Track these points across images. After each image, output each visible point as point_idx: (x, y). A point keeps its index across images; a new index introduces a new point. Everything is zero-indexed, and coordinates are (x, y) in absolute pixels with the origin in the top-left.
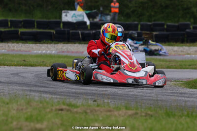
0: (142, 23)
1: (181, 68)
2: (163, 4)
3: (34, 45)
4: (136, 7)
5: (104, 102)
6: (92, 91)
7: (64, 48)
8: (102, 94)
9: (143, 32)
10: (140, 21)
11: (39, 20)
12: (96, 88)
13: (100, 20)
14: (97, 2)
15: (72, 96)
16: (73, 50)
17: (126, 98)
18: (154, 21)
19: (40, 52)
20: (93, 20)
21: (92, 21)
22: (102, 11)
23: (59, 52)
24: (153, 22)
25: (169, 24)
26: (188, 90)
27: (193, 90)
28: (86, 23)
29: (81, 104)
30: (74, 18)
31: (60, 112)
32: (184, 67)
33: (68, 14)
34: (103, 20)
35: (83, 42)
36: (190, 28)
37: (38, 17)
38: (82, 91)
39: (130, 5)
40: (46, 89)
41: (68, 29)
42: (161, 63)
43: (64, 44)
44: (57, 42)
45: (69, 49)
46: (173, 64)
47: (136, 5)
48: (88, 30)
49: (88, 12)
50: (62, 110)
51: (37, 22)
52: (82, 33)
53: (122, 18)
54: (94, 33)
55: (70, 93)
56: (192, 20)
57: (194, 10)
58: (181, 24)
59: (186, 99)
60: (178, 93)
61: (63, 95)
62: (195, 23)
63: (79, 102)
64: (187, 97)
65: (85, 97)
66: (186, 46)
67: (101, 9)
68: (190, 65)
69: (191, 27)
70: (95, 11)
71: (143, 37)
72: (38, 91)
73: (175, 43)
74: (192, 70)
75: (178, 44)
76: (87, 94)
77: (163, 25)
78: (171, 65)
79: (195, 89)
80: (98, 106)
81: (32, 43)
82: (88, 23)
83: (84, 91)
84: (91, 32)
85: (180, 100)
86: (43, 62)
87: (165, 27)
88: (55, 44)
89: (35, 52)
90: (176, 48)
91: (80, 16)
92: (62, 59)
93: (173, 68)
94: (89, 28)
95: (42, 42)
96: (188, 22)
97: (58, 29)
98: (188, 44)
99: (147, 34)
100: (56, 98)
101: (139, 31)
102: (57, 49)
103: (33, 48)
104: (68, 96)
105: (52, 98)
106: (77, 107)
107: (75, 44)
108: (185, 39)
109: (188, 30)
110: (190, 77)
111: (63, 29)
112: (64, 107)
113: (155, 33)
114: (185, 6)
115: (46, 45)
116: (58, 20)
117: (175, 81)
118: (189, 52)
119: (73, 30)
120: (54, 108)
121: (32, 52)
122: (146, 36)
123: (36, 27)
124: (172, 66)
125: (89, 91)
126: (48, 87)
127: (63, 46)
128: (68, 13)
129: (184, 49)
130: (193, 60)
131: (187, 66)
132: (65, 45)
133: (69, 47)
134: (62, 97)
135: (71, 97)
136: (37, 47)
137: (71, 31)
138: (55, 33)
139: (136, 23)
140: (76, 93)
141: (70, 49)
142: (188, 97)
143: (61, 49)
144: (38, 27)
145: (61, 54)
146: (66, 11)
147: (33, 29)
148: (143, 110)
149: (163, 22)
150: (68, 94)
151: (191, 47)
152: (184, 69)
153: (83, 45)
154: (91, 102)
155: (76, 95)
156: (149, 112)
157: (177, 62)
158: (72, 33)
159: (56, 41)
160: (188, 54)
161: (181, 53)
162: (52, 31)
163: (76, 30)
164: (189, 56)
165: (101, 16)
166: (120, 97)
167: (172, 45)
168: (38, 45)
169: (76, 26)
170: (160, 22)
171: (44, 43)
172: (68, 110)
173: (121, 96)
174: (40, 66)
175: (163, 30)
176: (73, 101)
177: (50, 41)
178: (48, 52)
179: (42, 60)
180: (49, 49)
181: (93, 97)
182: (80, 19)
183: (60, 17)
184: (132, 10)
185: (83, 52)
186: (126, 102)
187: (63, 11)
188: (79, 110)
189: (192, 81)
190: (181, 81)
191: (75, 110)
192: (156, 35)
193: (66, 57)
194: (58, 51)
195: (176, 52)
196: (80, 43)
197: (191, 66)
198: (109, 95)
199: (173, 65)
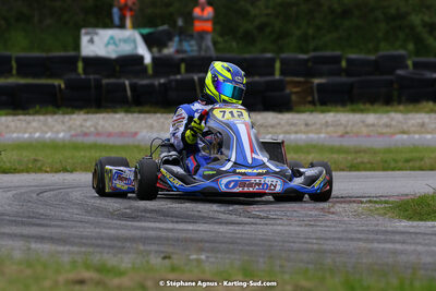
0: (283, 55)
1: (384, 169)
2: (336, 6)
3: (10, 118)
4: (267, 15)
5: (190, 260)
6: (160, 233)
7: (88, 124)
8: (186, 240)
9: (288, 79)
10: (280, 50)
11: (22, 54)
12: (170, 226)
13: (178, 52)
14: (168, 5)
15: (110, 247)
16: (110, 129)
17: (247, 248)
18: (315, 50)
19: (26, 136)
20: (160, 51)
21: (157, 55)
22: (181, 28)
23: (76, 135)
24: (312, 54)
25: (353, 56)
26: (403, 224)
27: (415, 223)
28: (141, 58)
29: (130, 265)
30: (111, 47)
31: (77, 287)
32: (393, 165)
33: (96, 38)
34: (185, 52)
35: (137, 109)
36: (407, 67)
37: (19, 47)
38: (134, 232)
39: (253, 11)
40: (43, 229)
41: (97, 76)
42: (335, 156)
43: (88, 113)
44: (69, 110)
45: (99, 128)
46: (366, 158)
47: (269, 11)
48: (149, 77)
49: (146, 31)
50: (82, 282)
51: (18, 60)
52: (131, 85)
53: (234, 44)
54: (164, 84)
55: (102, 239)
56: (411, 46)
57: (416, 19)
58: (383, 57)
59: (398, 246)
60: (377, 233)
61: (85, 245)
62: (417, 53)
63: (126, 261)
64: (399, 242)
65: (141, 248)
66: (396, 111)
67: (180, 22)
68: (407, 161)
69: (410, 63)
70: (165, 27)
71: (288, 91)
72: (22, 236)
73: (368, 106)
74: (412, 172)
75: (376, 107)
76: (145, 240)
77: (337, 60)
78: (359, 160)
79: (421, 220)
80: (173, 269)
81: (7, 115)
82: (148, 59)
83: (138, 233)
84: (156, 83)
85: (383, 249)
86: (35, 160)
87: (344, 64)
88: (64, 114)
89: (15, 135)
90: (371, 118)
91: (125, 41)
92: (82, 153)
93: (365, 170)
94: (150, 71)
95: (31, 111)
96: (402, 52)
97: (73, 76)
98: (401, 107)
99: (297, 84)
100: (69, 252)
101: (277, 76)
102: (70, 127)
103: (7, 127)
104: (98, 246)
105: (58, 252)
106: (120, 273)
107: (116, 112)
108: (395, 93)
109: (400, 72)
110: (407, 192)
111: (83, 76)
112: (86, 274)
113: (317, 81)
114: (393, 11)
115: (42, 118)
116: (72, 53)
117: (370, 201)
118: (405, 127)
119: (108, 77)
120: (61, 278)
121: (7, 136)
122: (295, 90)
123: (14, 72)
124: (362, 163)
125: (152, 233)
126: (47, 226)
127: (85, 120)
128: (96, 34)
129: (392, 119)
130: (415, 149)
131: (400, 164)
132: (90, 116)
133: (101, 122)
134: (83, 249)
135: (106, 250)
136: (18, 124)
137: (105, 81)
138: (63, 86)
139: (269, 55)
140: (118, 238)
141: (103, 127)
142: (404, 242)
143: (81, 126)
144: (21, 73)
145: (80, 139)
146: (90, 30)
147: (7, 77)
148: (287, 277)
149: (338, 53)
150: (100, 242)
151: (410, 115)
152: (393, 170)
153: (136, 115)
154: (156, 261)
155: (119, 244)
156: (304, 283)
157: (375, 152)
158: (108, 84)
159: (67, 107)
160: (404, 132)
161: (384, 131)
162: (56, 82)
163: (119, 78)
164: (405, 136)
165: (180, 41)
166: (231, 247)
167: (362, 111)
168: (21, 117)
169: (118, 68)
170: (328, 53)
171: (37, 113)
172: (99, 283)
173: (232, 243)
174: (28, 172)
175: (339, 72)
176: (111, 260)
177: (50, 108)
178: (49, 135)
179: (33, 157)
180: (51, 128)
181: (162, 249)
182: (126, 49)
183: (77, 46)
184: (257, 22)
185: (136, 134)
186: (246, 258)
187: (83, 31)
188: (125, 281)
189: (413, 200)
190: (386, 202)
191: (116, 281)
192: (319, 85)
193: (94, 146)
194: (73, 132)
195: (371, 128)
196: (127, 112)
197: (411, 164)
198: (201, 241)
199: (366, 160)
